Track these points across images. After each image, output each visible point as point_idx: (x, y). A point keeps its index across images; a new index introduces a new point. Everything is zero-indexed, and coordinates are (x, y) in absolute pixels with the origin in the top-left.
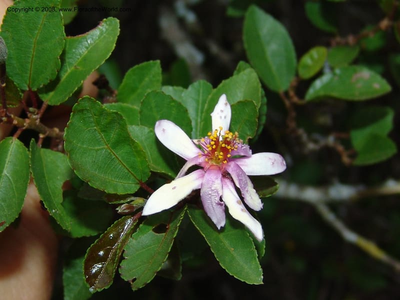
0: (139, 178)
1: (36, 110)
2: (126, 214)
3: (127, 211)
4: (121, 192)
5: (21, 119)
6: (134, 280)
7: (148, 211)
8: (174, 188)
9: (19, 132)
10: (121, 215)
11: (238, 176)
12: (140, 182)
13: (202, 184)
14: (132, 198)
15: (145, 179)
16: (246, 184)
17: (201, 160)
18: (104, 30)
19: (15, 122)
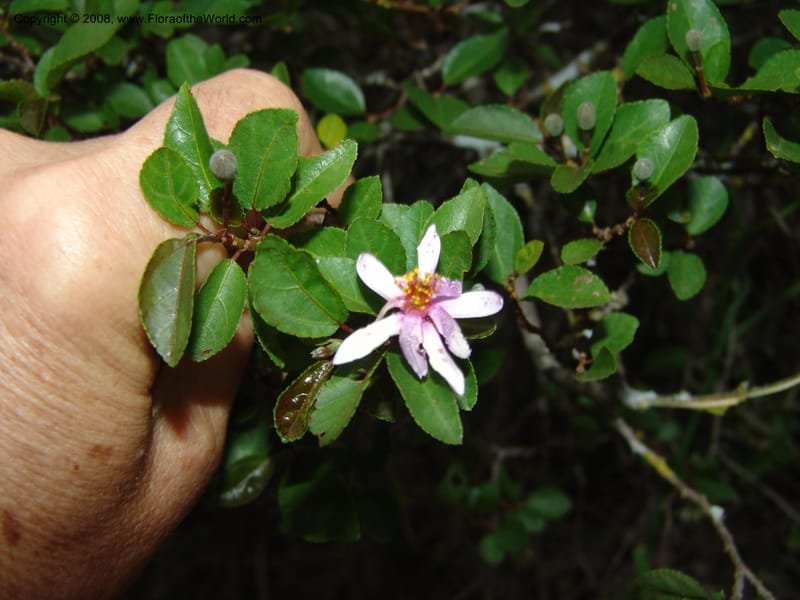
0: (337, 319)
1: (258, 232)
2: (321, 359)
3: (322, 356)
4: (315, 335)
5: (241, 240)
6: (323, 435)
7: (338, 360)
8: (369, 334)
9: (237, 254)
10: (316, 360)
11: (442, 320)
12: (339, 323)
13: (400, 331)
14: (331, 340)
15: (344, 320)
16: (452, 329)
17: (401, 304)
18: (341, 153)
19: (235, 243)
